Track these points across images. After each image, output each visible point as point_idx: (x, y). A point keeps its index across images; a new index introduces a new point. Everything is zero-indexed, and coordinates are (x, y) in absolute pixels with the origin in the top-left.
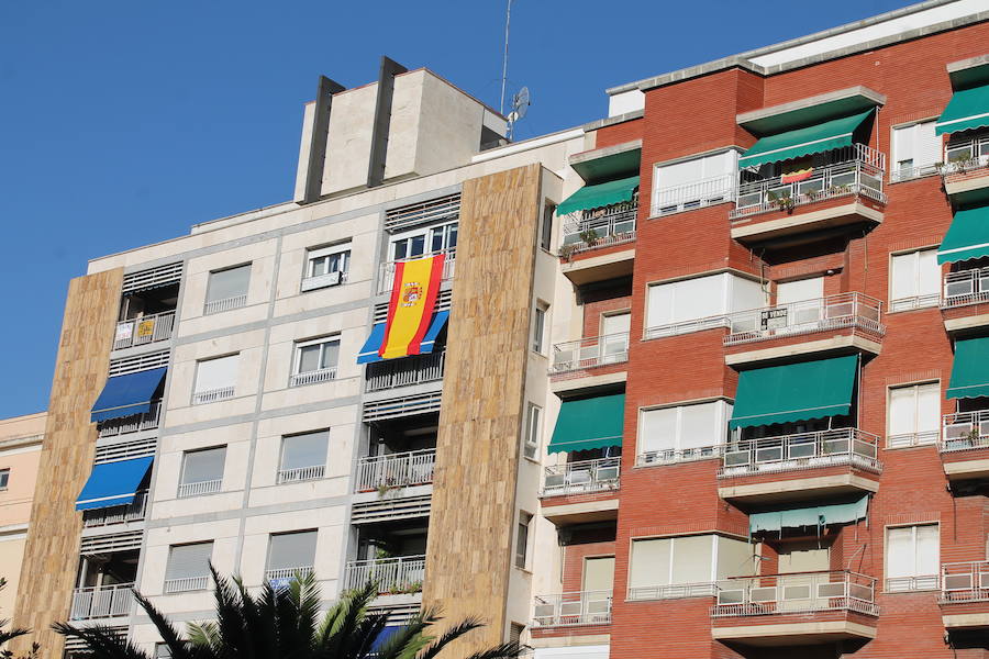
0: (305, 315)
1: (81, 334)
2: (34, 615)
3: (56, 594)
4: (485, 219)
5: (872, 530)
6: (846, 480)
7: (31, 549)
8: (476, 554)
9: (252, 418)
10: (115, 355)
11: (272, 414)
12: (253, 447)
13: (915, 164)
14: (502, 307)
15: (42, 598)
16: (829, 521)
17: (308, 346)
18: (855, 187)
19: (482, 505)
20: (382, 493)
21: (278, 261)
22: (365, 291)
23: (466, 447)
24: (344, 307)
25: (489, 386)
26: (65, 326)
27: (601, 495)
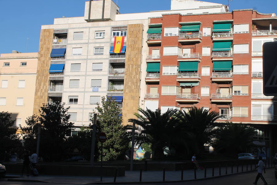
0: (96, 43)
1: (45, 40)
2: (40, 90)
3: (45, 87)
4: (132, 32)
5: (199, 87)
6: (197, 80)
7: (38, 78)
8: (133, 86)
9: (87, 59)
10: (53, 45)
11: (90, 59)
12: (87, 64)
13: (206, 34)
14: (136, 47)
15: (42, 87)
16: (193, 85)
17: (96, 48)
18: (199, 37)
19: (134, 78)
20: (115, 74)
21: (89, 33)
22: (109, 40)
23: (131, 69)
24: (104, 43)
25: (135, 59)
26: (41, 38)
27: (156, 79)
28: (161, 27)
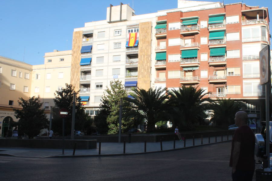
0: (115, 39)
1: (76, 40)
2: (74, 79)
3: (77, 76)
4: (143, 28)
5: (199, 71)
6: (197, 65)
7: (72, 70)
8: (145, 72)
9: (108, 53)
10: (83, 43)
11: (111, 53)
12: (108, 57)
13: (203, 26)
14: (147, 40)
15: (75, 77)
16: (194, 69)
17: (116, 44)
18: (197, 29)
19: (146, 66)
20: (130, 64)
21: (110, 31)
22: (125, 37)
23: (143, 59)
24: (122, 39)
25: (146, 51)
26: (73, 38)
27: (163, 66)
28: (166, 23)
